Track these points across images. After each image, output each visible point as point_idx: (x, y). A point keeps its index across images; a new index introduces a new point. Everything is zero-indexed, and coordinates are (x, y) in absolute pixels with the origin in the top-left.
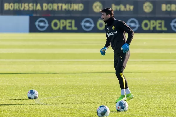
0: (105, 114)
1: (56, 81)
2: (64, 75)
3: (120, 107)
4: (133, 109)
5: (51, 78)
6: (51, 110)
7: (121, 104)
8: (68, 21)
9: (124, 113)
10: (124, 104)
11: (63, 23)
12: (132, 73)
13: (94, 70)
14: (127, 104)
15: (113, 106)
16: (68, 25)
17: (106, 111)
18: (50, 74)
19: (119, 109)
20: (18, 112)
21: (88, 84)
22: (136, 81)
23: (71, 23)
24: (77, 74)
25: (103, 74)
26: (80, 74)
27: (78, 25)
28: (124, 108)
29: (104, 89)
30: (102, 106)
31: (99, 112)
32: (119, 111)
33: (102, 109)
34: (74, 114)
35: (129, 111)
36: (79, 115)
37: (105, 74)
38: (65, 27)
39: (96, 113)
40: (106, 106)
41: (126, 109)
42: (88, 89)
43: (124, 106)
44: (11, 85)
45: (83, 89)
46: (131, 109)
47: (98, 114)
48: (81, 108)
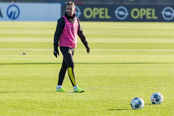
0: (139, 106)
1: (88, 71)
2: (97, 65)
3: (155, 99)
4: (169, 101)
5: (83, 69)
6: (83, 102)
7: (156, 96)
8: (101, 9)
9: (159, 106)
10: (158, 96)
11: (96, 11)
12: (168, 64)
13: (128, 60)
14: (162, 96)
15: (148, 98)
16: (101, 13)
17: (140, 103)
18: (82, 64)
19: (154, 101)
20: (49, 104)
21: (122, 75)
22: (172, 72)
23: (104, 11)
24: (110, 64)
25: (137, 65)
26: (113, 65)
27: (111, 13)
28: (159, 100)
29: (138, 80)
30: (137, 98)
31: (134, 104)
32: (154, 103)
33: (137, 102)
34: (108, 106)
35: (164, 104)
36: (112, 107)
37: (139, 65)
38: (97, 16)
39: (130, 105)
40: (141, 98)
41: (161, 101)
42: (121, 80)
43: (159, 98)
44: (41, 75)
45: (116, 80)
46: (166, 101)
47: (132, 106)
48: (114, 100)
